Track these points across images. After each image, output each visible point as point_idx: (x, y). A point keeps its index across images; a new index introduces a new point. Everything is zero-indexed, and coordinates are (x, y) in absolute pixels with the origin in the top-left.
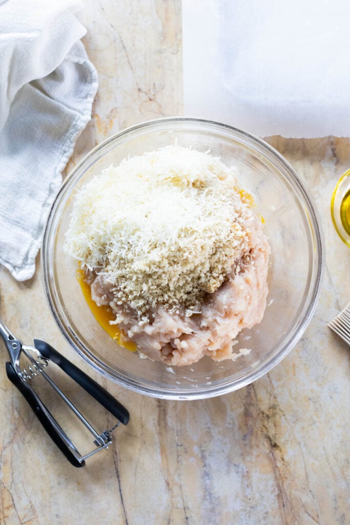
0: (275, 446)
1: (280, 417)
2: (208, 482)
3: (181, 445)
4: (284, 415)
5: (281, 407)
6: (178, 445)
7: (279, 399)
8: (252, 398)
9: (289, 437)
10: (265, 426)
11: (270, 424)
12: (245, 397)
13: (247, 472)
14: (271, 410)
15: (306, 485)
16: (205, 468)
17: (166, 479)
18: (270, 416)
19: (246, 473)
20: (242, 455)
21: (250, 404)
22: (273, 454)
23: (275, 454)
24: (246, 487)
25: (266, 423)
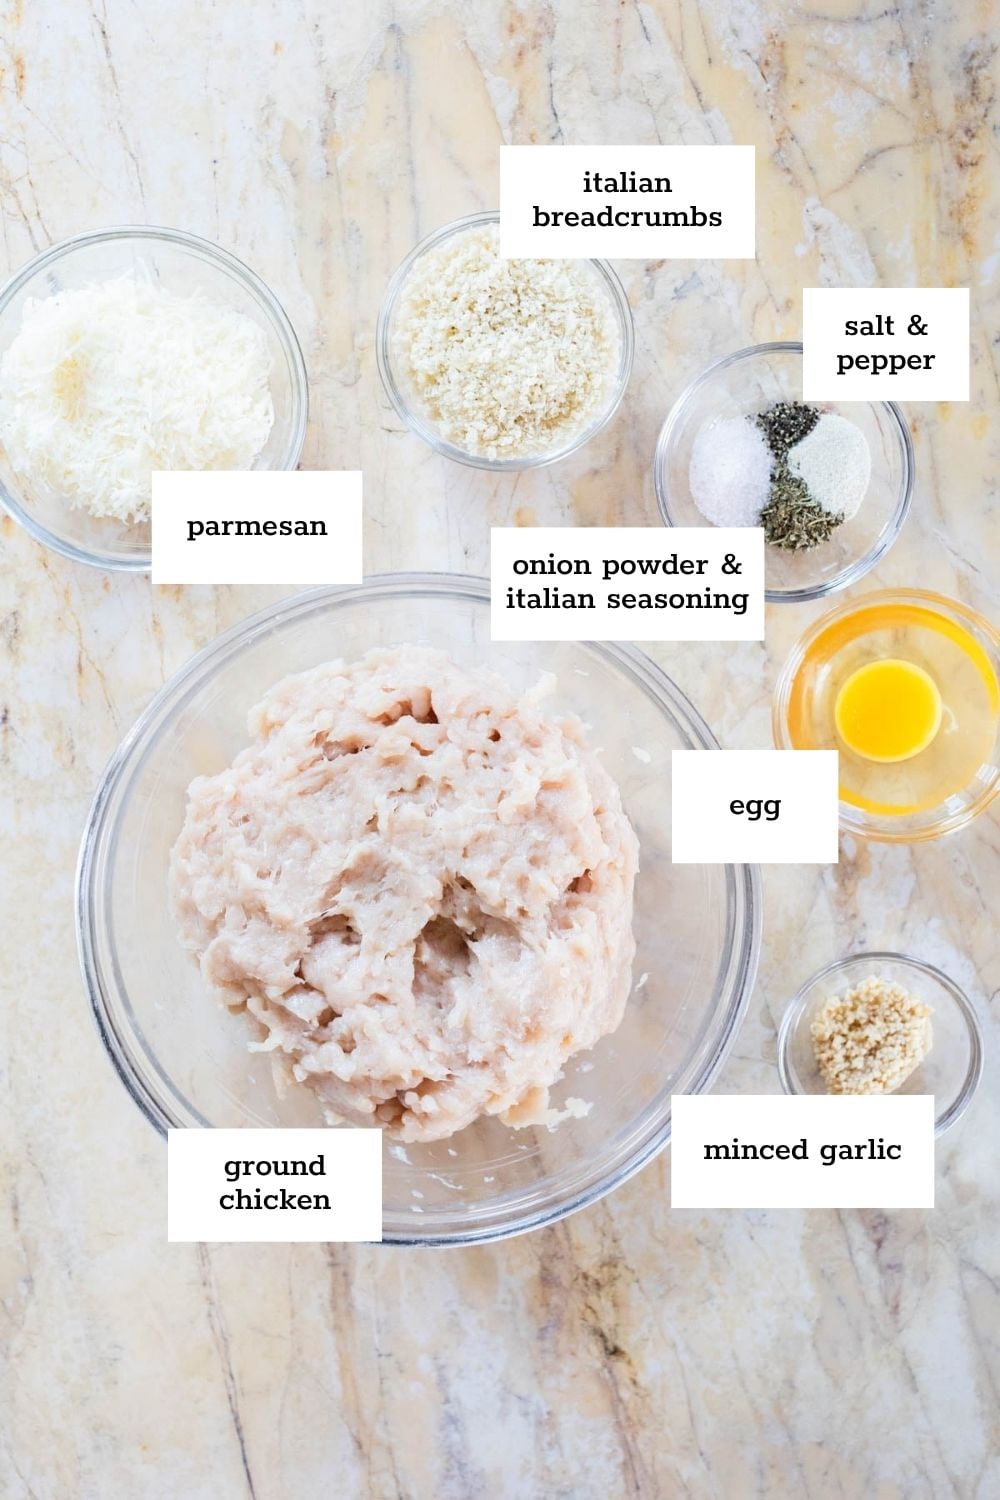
0: (616, 1352)
1: (628, 1285)
2: (456, 1437)
3: (389, 1355)
4: (637, 1281)
5: (631, 1262)
6: (380, 1355)
7: (623, 1244)
8: (558, 1243)
9: (650, 1331)
10: (590, 1308)
11: (603, 1300)
12: (543, 1239)
13: (549, 1413)
14: (605, 1269)
15: (691, 1440)
16: (447, 1407)
17: (355, 1434)
18: (602, 1282)
19: (546, 1417)
20: (536, 1374)
21: (555, 1255)
22: (610, 1372)
23: (615, 1372)
24: (545, 1446)
25: (593, 1299)
